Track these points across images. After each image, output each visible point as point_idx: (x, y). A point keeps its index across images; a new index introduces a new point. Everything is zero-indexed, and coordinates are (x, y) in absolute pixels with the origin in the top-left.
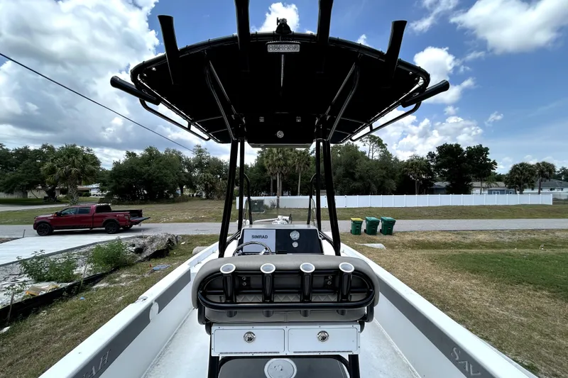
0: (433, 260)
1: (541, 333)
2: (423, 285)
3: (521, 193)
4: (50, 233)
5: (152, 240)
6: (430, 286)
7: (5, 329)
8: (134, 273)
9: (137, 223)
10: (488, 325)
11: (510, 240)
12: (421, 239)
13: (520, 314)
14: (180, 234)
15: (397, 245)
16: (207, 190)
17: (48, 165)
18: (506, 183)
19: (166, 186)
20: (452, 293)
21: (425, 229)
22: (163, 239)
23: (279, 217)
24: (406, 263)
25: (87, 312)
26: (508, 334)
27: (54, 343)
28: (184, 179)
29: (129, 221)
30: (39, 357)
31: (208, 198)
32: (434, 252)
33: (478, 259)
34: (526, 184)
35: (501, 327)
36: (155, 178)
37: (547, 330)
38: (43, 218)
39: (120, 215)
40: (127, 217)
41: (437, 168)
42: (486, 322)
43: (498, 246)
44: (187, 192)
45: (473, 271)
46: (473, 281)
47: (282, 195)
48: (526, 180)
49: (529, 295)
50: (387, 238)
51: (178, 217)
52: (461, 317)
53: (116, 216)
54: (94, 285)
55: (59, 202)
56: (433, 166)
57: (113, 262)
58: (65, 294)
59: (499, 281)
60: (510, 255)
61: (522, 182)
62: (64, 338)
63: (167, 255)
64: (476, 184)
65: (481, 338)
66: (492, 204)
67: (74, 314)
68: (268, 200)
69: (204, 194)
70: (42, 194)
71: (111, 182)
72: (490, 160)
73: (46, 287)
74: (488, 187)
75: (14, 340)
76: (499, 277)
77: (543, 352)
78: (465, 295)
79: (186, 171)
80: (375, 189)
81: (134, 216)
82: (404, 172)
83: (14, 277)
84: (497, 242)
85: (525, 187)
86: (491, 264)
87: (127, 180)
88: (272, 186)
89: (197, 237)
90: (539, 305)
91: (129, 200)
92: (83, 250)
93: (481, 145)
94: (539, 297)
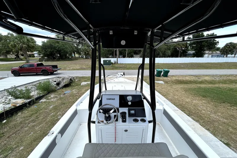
0: (186, 90)
1: (233, 128)
2: (181, 103)
3: (226, 57)
4: (19, 75)
5: (63, 79)
6: (184, 103)
7: (5, 121)
8: (56, 95)
9: (56, 71)
10: (209, 123)
11: (219, 80)
12: (180, 79)
13: (223, 118)
14: (75, 76)
15: (169, 82)
16: (85, 54)
17: (12, 43)
18: (221, 52)
19: (67, 53)
20: (194, 107)
21: (182, 74)
22: (68, 78)
23: (119, 73)
24: (174, 91)
25: (38, 113)
26: (218, 127)
27: (25, 127)
28: (75, 49)
29: (52, 70)
30: (19, 134)
31: (86, 58)
32: (186, 86)
33: (206, 90)
34: (230, 53)
35: (215, 124)
36: (62, 49)
37: (235, 126)
38: (14, 69)
39: (48, 68)
40: (51, 69)
41: (190, 45)
42: (208, 121)
43: (213, 82)
44: (77, 55)
45: (204, 96)
46: (203, 101)
47: (119, 58)
48: (230, 51)
49: (228, 109)
50: (165, 78)
51: (74, 67)
52: (197, 119)
53: (46, 68)
54: (40, 100)
55: (21, 60)
56: (189, 44)
57: (47, 90)
58: (28, 105)
59: (215, 102)
60: (220, 88)
61: (228, 51)
62: (29, 125)
63: (70, 86)
64: (207, 52)
65: (206, 129)
66: (213, 62)
67: (33, 114)
68: (113, 60)
69: (84, 56)
70: (14, 56)
71: (43, 51)
72: (216, 41)
73: (20, 102)
74: (212, 54)
75: (9, 126)
76: (215, 99)
77: (233, 136)
78: (199, 108)
79: (76, 45)
80: (161, 54)
81: (54, 68)
82: (174, 46)
83: (6, 96)
84: (213, 81)
85: (229, 54)
86: (212, 93)
87: (49, 50)
88: (114, 53)
89: (83, 78)
90: (232, 114)
91: (52, 59)
92: (34, 84)
93: (214, 33)
94: (233, 110)
